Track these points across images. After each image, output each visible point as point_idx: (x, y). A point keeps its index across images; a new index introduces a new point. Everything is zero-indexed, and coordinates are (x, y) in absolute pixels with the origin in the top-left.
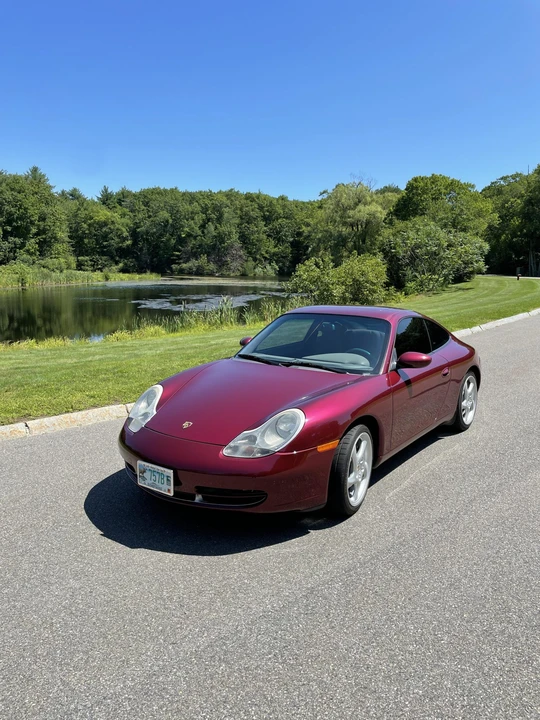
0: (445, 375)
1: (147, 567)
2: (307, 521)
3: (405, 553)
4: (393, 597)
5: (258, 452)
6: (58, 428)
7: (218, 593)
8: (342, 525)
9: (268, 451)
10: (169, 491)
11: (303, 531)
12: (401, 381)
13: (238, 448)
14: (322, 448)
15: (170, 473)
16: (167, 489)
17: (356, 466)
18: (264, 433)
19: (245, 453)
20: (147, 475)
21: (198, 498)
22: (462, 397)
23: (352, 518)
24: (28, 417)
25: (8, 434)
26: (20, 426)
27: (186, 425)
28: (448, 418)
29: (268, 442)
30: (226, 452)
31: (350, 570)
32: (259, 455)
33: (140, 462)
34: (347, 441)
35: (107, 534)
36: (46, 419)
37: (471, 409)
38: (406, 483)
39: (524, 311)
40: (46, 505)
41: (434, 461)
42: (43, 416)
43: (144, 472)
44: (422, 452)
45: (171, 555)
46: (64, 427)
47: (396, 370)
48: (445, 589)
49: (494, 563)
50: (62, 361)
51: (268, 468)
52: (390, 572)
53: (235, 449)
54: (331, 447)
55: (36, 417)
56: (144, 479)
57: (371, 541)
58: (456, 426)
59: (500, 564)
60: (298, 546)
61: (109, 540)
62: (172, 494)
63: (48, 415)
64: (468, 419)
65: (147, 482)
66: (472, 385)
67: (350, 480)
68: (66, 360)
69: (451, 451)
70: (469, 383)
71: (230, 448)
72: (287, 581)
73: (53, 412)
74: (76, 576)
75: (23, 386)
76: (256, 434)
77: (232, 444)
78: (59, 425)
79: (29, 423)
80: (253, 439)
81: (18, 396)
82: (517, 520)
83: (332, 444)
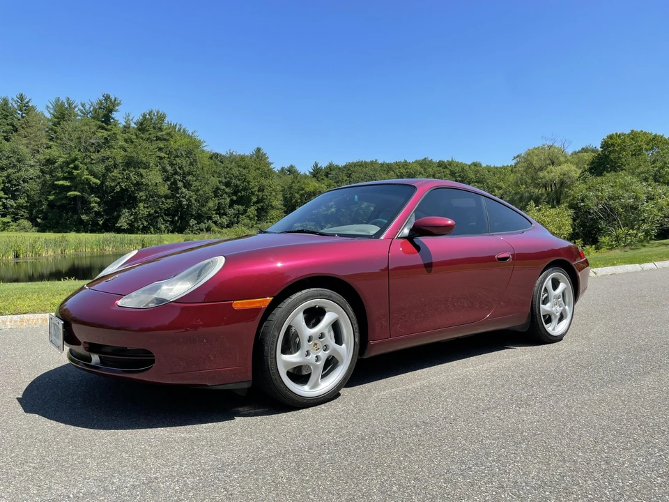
0: (502, 260)
5: (153, 302)
14: (238, 305)
15: (61, 325)
16: (60, 345)
17: (304, 342)
19: (140, 302)
21: (95, 359)
22: (540, 299)
27: (111, 278)
30: (119, 303)
32: (151, 305)
47: (410, 238)
54: (256, 305)
58: (532, 336)
62: (62, 351)
64: (555, 329)
66: (562, 286)
67: (290, 357)
71: (129, 297)
76: (163, 284)
77: (133, 294)
80: (158, 288)
82: (535, 435)
83: (260, 302)
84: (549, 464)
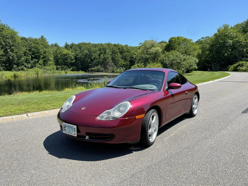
0: (187, 94)
1: (65, 166)
2: (132, 148)
3: (173, 160)
4: (168, 178)
5: (112, 118)
6: (39, 116)
7: (93, 176)
8: (147, 150)
9: (115, 118)
10: (75, 134)
11: (130, 152)
12: (170, 94)
13: (103, 117)
14: (137, 117)
15: (75, 127)
16: (74, 134)
17: (152, 126)
18: (114, 111)
19: (106, 118)
20: (67, 128)
21: (87, 137)
22: (193, 104)
23: (151, 147)
24: (28, 112)
25: (20, 118)
26: (25, 115)
27: (83, 109)
28: (187, 111)
29: (115, 114)
30: (98, 118)
31: (150, 167)
32: (112, 119)
33: (64, 123)
34: (148, 115)
35: (51, 153)
36: (35, 113)
37: (196, 109)
38: (172, 135)
39: (212, 80)
40: (29, 142)
41: (183, 127)
42: (34, 112)
43: (65, 127)
44: (178, 124)
45: (75, 161)
46: (42, 116)
47: (167, 90)
48: (191, 175)
49: (211, 164)
50: (46, 96)
51: (116, 124)
52: (167, 168)
53: (102, 117)
54: (141, 117)
55: (32, 112)
56: (65, 130)
57: (158, 156)
58: (190, 115)
59: (213, 164)
60: (128, 157)
61: (51, 155)
62: (76, 136)
63: (36, 111)
64: (195, 112)
65: (66, 131)
66: (196, 99)
67: (150, 131)
68: (47, 95)
69: (189, 123)
70: (195, 99)
71: (100, 117)
72: (123, 171)
73: (38, 110)
74: (35, 169)
75: (29, 103)
76: (111, 111)
77: (101, 115)
78: (40, 115)
79: (28, 114)
80: (109, 113)
81: (26, 105)
82: (218, 148)
83: (142, 116)
84: (229, 156)
